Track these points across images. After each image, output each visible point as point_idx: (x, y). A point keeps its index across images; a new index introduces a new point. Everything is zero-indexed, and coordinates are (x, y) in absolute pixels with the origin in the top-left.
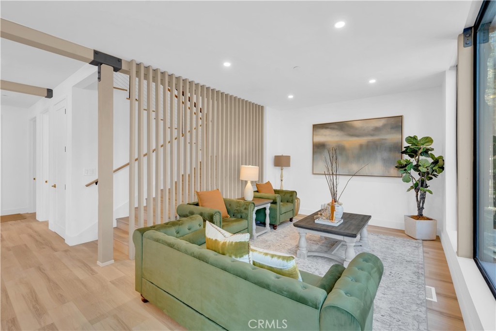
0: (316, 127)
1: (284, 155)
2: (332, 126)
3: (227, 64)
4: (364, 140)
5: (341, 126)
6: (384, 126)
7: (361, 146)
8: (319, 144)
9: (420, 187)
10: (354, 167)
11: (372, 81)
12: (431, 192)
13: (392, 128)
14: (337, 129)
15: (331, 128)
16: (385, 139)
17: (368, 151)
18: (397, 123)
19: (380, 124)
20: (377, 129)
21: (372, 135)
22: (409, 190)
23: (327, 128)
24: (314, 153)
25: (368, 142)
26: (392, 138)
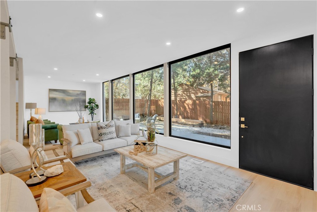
0: (50, 90)
2: (59, 91)
4: (73, 98)
5: (64, 91)
6: (80, 93)
7: (72, 100)
8: (53, 98)
9: (92, 113)
10: (69, 108)
12: (96, 114)
13: (83, 95)
14: (62, 92)
15: (59, 92)
16: (81, 98)
17: (74, 102)
18: (84, 93)
19: (79, 92)
20: (78, 94)
21: (76, 96)
22: (89, 114)
23: (57, 91)
24: (49, 102)
25: (75, 99)
26: (83, 98)
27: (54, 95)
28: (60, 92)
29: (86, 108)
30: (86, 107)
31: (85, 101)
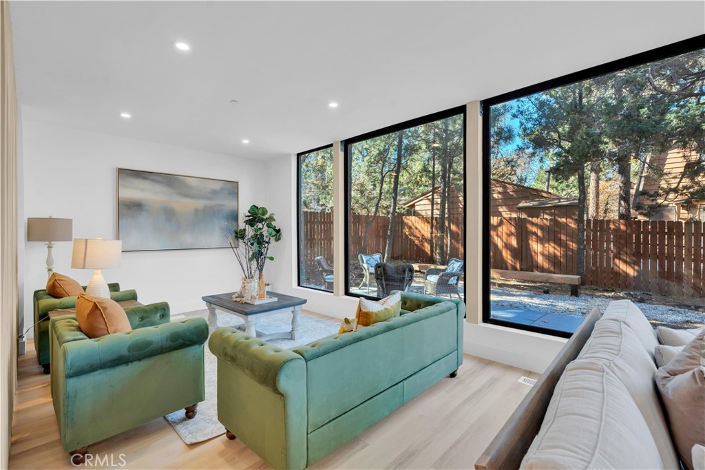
0: (124, 173)
1: (54, 217)
4: (200, 204)
5: (168, 180)
6: (222, 190)
7: (196, 211)
8: (131, 202)
9: (259, 255)
11: (246, 141)
13: (230, 194)
14: (162, 183)
15: (152, 180)
16: (223, 205)
17: (203, 217)
19: (218, 186)
20: (214, 192)
21: (209, 199)
22: (250, 259)
23: (145, 178)
25: (205, 207)
26: (228, 204)
27: (135, 191)
28: (157, 182)
29: (240, 240)
30: (240, 235)
31: (234, 217)
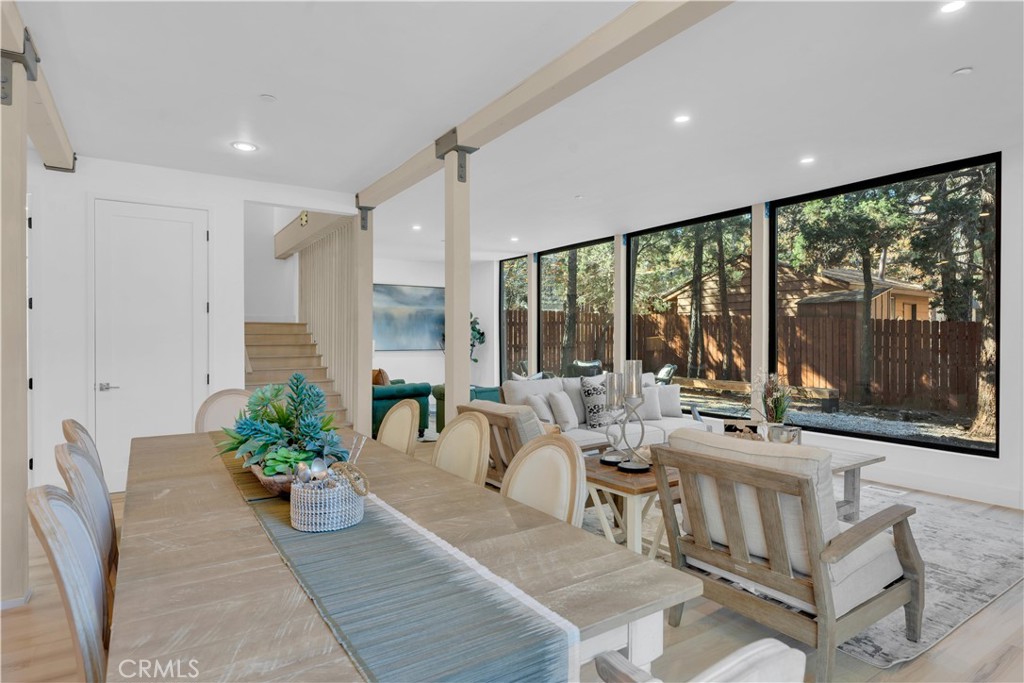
3: (417, 228)
4: (412, 309)
5: (388, 290)
7: (410, 316)
10: (403, 341)
13: (438, 299)
14: (384, 292)
16: (432, 310)
17: (415, 322)
18: (440, 294)
19: (427, 293)
20: (425, 298)
21: (420, 304)
25: (417, 312)
28: (381, 291)
